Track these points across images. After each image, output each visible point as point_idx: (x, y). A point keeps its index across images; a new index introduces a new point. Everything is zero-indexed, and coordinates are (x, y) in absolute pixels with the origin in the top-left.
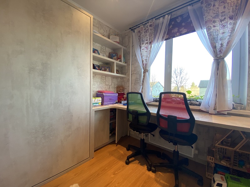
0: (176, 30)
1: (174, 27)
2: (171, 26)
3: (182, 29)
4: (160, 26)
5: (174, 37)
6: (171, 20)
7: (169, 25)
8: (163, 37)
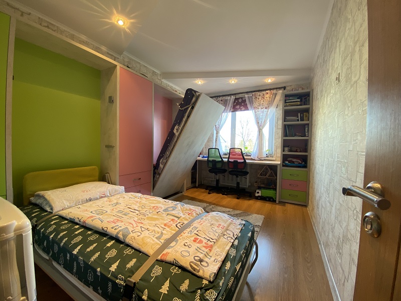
0: (238, 107)
1: (237, 104)
2: (235, 104)
3: (242, 107)
4: (228, 102)
5: (237, 111)
6: (236, 99)
7: (234, 102)
8: (230, 110)
